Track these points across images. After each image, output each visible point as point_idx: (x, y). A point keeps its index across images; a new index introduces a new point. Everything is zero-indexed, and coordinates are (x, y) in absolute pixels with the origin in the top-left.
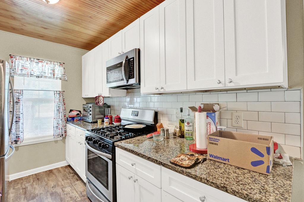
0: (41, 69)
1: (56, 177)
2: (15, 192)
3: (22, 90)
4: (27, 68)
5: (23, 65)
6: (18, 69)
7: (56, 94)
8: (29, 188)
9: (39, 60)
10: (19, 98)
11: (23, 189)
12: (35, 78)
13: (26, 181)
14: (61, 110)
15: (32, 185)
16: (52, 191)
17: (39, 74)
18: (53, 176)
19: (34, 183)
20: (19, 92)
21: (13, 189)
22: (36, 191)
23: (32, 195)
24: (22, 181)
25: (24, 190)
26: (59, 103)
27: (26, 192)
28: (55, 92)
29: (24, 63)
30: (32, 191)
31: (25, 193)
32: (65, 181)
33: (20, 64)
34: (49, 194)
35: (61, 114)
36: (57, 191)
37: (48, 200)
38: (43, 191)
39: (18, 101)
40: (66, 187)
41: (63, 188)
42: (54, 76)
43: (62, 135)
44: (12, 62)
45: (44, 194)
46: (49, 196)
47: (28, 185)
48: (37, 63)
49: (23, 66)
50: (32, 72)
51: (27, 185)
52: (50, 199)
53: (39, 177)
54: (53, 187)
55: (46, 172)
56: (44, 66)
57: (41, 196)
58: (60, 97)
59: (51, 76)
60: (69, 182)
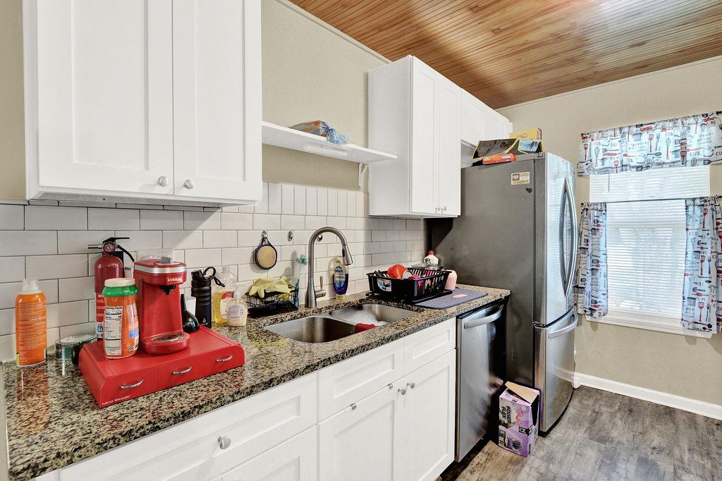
0: (647, 147)
1: (676, 431)
2: (579, 409)
3: (605, 203)
4: (613, 152)
5: (606, 147)
6: (597, 160)
7: (691, 209)
8: (605, 417)
9: (642, 125)
10: (598, 222)
11: (594, 411)
12: (634, 172)
13: (606, 402)
14: (708, 254)
15: (613, 415)
16: (647, 455)
17: (642, 160)
18: (671, 425)
19: (618, 414)
20: (599, 208)
21: (579, 402)
22: (613, 431)
23: (603, 434)
24: (599, 397)
25: (595, 414)
26: (701, 233)
27: (595, 420)
28: (690, 202)
29: (606, 143)
30: (606, 427)
31: (593, 422)
32: (696, 457)
33: (601, 148)
34: (636, 456)
35: (706, 263)
36: (658, 463)
37: (628, 466)
38: (627, 440)
39: (596, 228)
40: (689, 472)
41: (680, 467)
42: (683, 156)
43: (710, 326)
44: (586, 149)
45: (627, 448)
46: (634, 460)
47: (606, 410)
48: (637, 134)
49: (605, 150)
50: (625, 158)
51: (604, 409)
52: (632, 468)
53: (635, 409)
54: (654, 448)
55: (657, 405)
56: (655, 137)
57: (618, 447)
58: (705, 214)
59: (676, 159)
60: (709, 466)
